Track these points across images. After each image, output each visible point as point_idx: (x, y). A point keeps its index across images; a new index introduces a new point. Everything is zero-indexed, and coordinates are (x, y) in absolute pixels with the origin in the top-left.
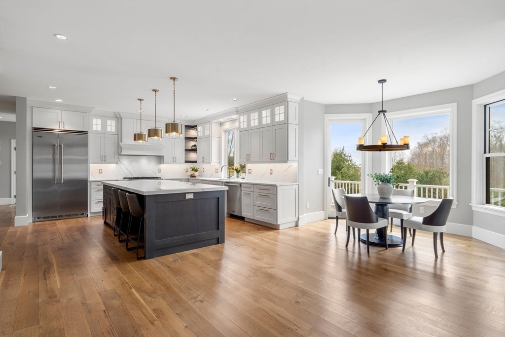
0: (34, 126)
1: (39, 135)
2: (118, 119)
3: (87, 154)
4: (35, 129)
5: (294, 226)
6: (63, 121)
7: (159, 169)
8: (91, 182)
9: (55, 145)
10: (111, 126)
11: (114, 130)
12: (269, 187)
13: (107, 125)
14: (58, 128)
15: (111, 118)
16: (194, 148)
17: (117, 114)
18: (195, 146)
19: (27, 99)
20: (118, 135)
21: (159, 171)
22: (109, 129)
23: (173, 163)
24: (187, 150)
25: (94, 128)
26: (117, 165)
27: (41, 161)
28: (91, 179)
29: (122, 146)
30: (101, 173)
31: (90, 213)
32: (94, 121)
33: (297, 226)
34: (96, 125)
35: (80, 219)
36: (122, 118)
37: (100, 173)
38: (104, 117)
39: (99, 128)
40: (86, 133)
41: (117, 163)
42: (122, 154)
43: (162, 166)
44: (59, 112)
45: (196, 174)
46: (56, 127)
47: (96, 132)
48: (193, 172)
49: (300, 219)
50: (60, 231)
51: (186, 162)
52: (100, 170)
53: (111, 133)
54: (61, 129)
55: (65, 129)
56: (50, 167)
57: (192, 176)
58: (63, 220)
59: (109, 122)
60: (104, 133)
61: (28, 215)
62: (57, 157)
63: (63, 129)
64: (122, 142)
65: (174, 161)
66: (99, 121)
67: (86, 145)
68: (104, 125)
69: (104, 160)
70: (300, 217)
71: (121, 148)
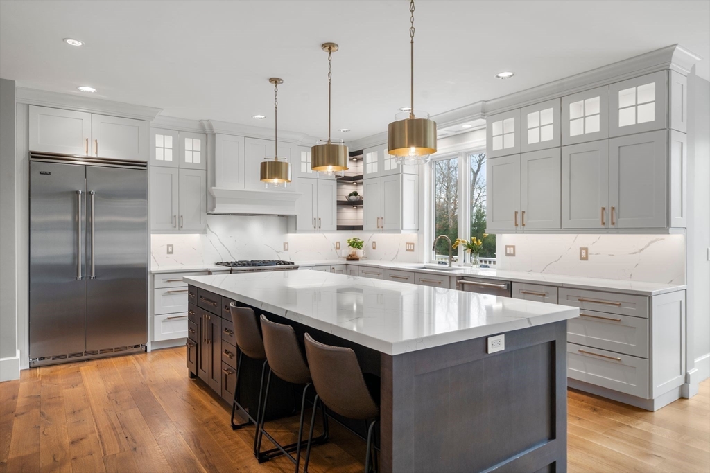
0: (32, 149)
1: (43, 171)
2: (208, 135)
3: (144, 212)
4: (35, 156)
5: (677, 398)
6: (94, 138)
7: (284, 244)
8: (153, 275)
9: (77, 193)
10: (193, 152)
11: (198, 159)
12: (620, 298)
13: (184, 150)
14: (85, 155)
15: (192, 134)
16: (353, 198)
17: (206, 124)
18: (355, 194)
19: (17, 84)
20: (206, 170)
21: (286, 247)
22: (188, 158)
23: (314, 232)
24: (341, 204)
25: (159, 157)
26: (204, 235)
27: (46, 227)
28: (153, 268)
29: (216, 194)
30: (172, 253)
31: (152, 342)
32: (159, 140)
33: (683, 397)
34: (162, 149)
35: (131, 357)
36: (214, 135)
37: (168, 253)
38: (178, 132)
39: (169, 157)
40: (143, 164)
41: (204, 232)
42: (216, 211)
43: (291, 237)
44: (86, 117)
45: (360, 253)
46: (80, 151)
47: (163, 165)
48: (351, 250)
49: (692, 379)
50: (92, 401)
51: (340, 228)
52: (168, 246)
53: (192, 167)
54: (90, 155)
55: (100, 156)
56: (68, 236)
57: (352, 258)
58: (95, 362)
59: (188, 143)
60: (178, 164)
61: (18, 353)
62: (82, 218)
63: (95, 156)
64: (214, 185)
65: (317, 226)
66: (169, 141)
67: (143, 194)
68: (178, 150)
69: (177, 224)
70: (691, 372)
71: (214, 199)
